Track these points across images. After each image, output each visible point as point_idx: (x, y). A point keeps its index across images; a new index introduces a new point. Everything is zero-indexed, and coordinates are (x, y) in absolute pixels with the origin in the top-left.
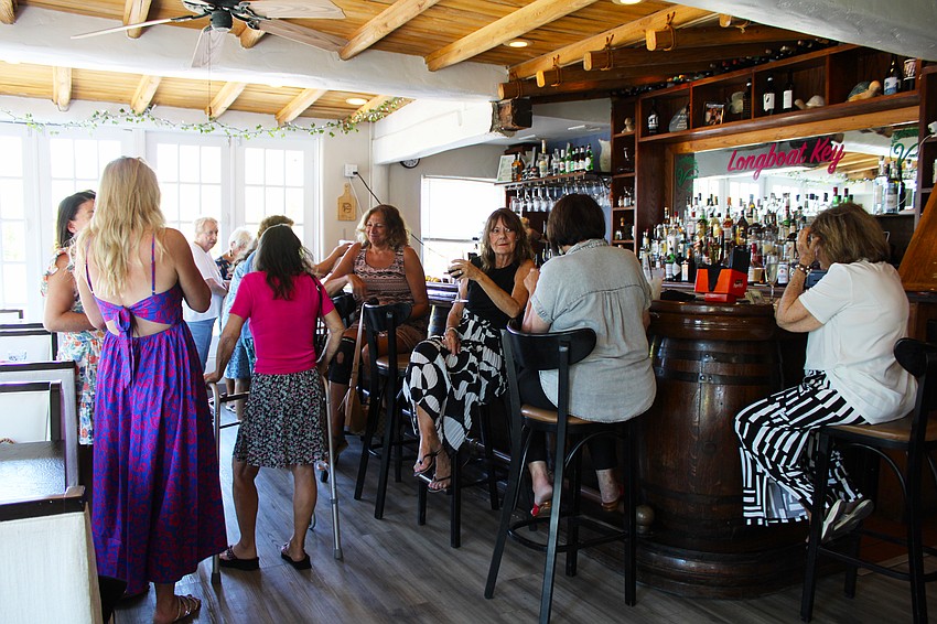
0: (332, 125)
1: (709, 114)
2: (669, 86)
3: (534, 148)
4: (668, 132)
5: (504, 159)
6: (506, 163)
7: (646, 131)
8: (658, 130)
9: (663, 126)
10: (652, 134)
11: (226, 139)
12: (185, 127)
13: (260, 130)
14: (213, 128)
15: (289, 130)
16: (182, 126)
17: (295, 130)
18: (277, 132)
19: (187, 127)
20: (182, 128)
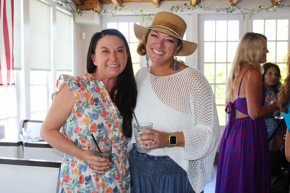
11: (242, 16)
12: (218, 10)
13: (260, 9)
14: (234, 10)
15: (279, 7)
16: (217, 10)
17: (282, 7)
18: (271, 9)
19: (219, 11)
20: (217, 11)
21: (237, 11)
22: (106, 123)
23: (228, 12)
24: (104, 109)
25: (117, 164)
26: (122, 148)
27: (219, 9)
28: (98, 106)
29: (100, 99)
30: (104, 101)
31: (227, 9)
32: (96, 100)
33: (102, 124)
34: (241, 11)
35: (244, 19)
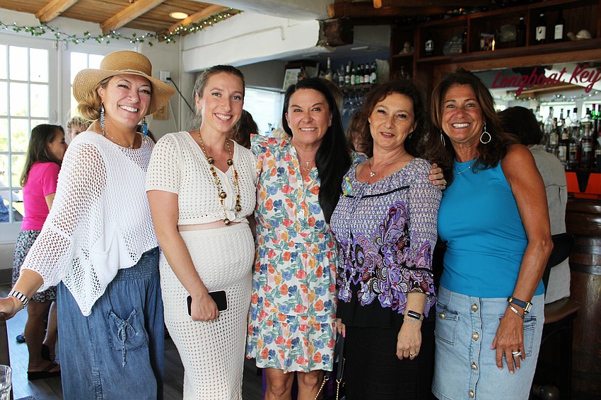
0: (152, 36)
1: (483, 42)
2: (446, 17)
3: (318, 65)
4: (443, 55)
5: (289, 73)
6: (291, 75)
7: (424, 53)
8: (433, 53)
9: (438, 50)
10: (429, 56)
11: (54, 43)
12: (17, 28)
13: (87, 36)
14: (44, 32)
15: (113, 37)
16: (14, 27)
17: (118, 38)
18: (102, 39)
19: (19, 29)
20: (14, 29)
21: (49, 34)
22: (287, 200)
23: (33, 34)
24: (288, 183)
25: (302, 257)
26: (316, 238)
27: (20, 26)
28: (281, 178)
29: (287, 170)
30: (292, 173)
31: (33, 28)
32: (281, 170)
33: (280, 201)
34: (56, 35)
35: (57, 49)
